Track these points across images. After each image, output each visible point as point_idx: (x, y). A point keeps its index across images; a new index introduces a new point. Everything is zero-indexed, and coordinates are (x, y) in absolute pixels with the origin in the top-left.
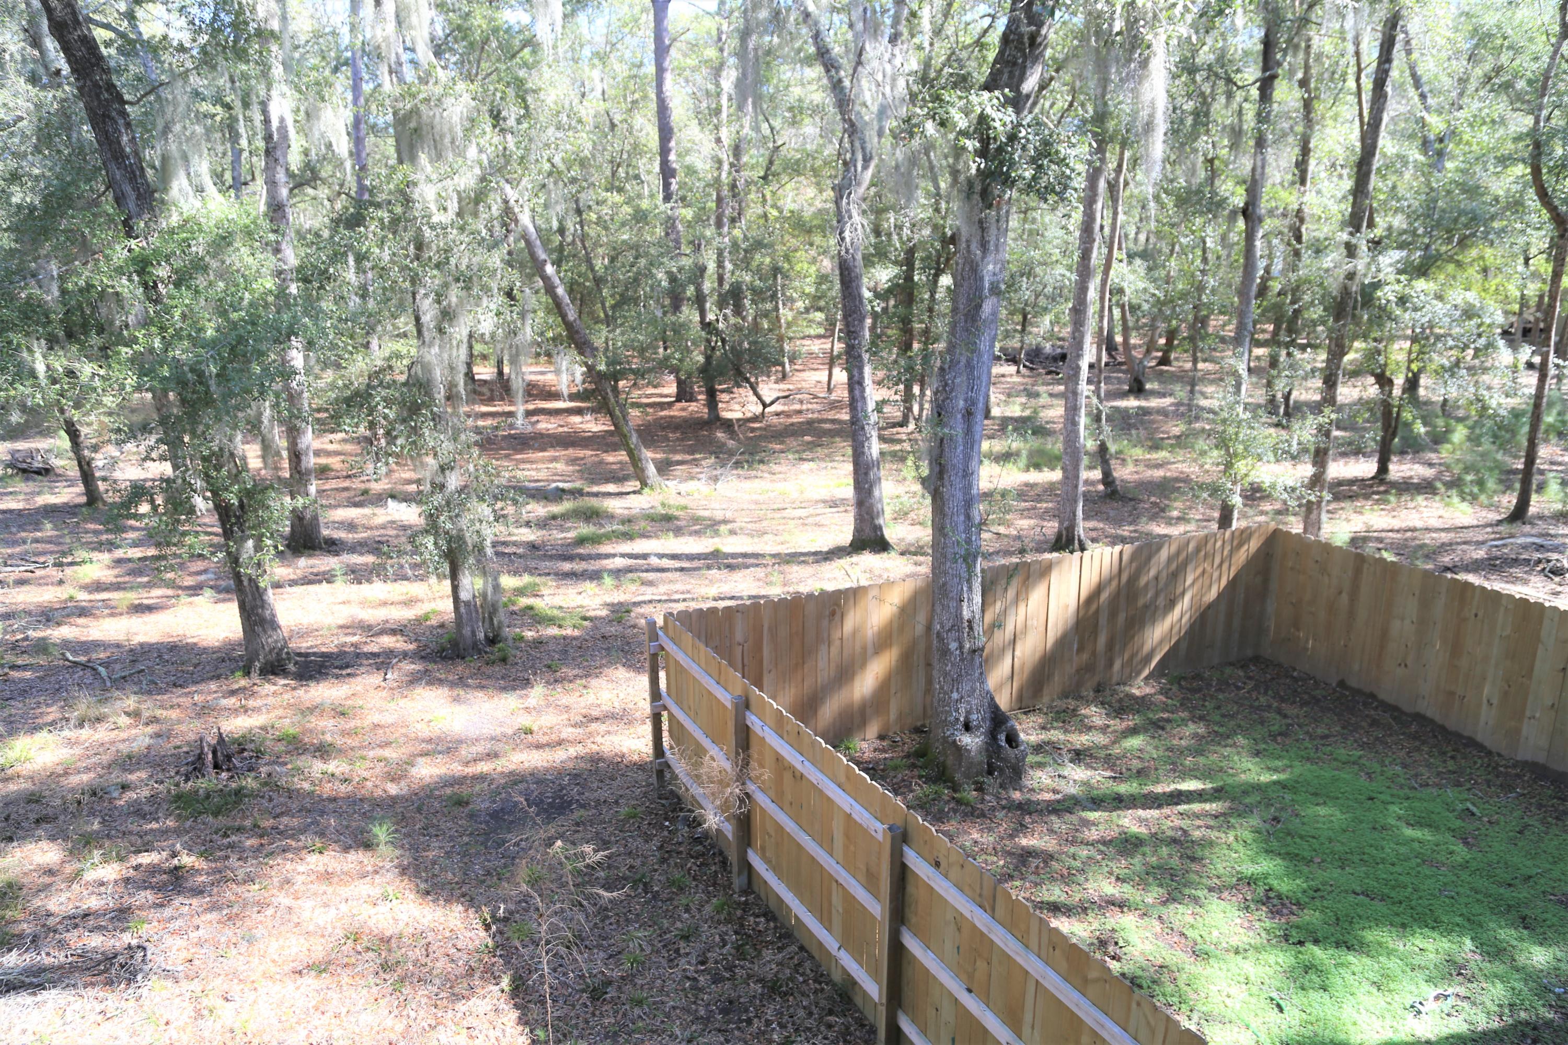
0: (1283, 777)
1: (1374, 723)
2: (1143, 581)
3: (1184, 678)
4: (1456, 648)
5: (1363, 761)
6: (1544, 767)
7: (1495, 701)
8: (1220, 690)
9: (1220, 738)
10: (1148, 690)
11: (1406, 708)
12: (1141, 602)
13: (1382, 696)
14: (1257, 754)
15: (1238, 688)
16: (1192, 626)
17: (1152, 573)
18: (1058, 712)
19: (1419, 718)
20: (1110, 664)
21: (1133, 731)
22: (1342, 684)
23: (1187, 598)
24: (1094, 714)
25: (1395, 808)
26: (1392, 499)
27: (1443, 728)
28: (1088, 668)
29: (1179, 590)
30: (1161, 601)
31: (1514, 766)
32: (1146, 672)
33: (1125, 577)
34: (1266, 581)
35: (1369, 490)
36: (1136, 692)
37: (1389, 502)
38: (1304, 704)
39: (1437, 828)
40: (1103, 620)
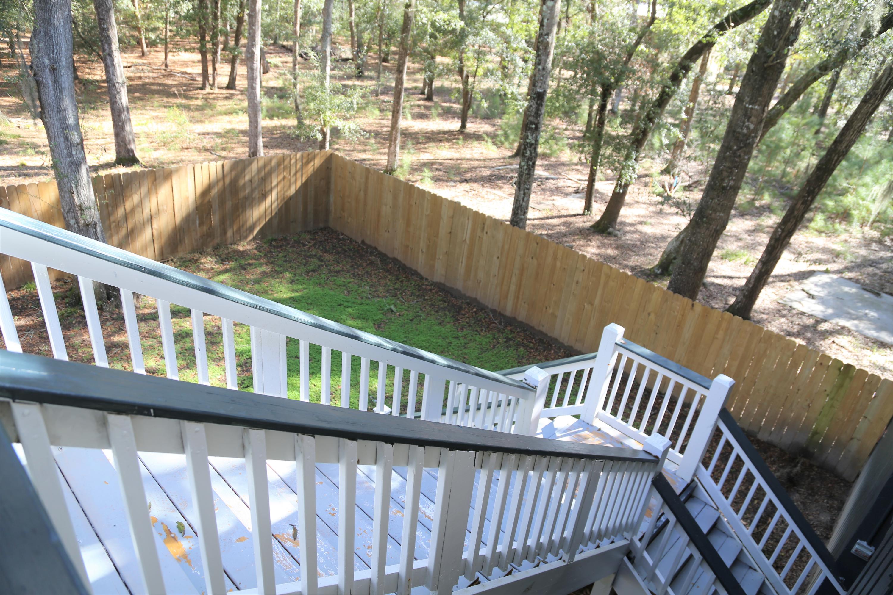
0: (297, 294)
1: (372, 263)
2: (241, 182)
3: (276, 240)
4: (408, 223)
5: (350, 285)
6: (444, 285)
7: (424, 251)
8: (294, 247)
9: (275, 274)
10: (249, 247)
11: (390, 255)
12: (241, 195)
13: (380, 249)
14: (292, 282)
15: (304, 245)
16: (280, 210)
17: (247, 178)
18: (185, 262)
19: (395, 261)
20: (224, 232)
21: (226, 271)
22: (363, 242)
23: (274, 194)
24: (208, 262)
25: (350, 310)
26: (460, 142)
27: (404, 265)
28: (209, 235)
29: (268, 188)
30: (256, 194)
31: (432, 285)
32: (251, 237)
33: (227, 180)
34: (328, 183)
35: (453, 137)
36: (241, 248)
37: (458, 143)
38: (338, 253)
39: (367, 320)
40: (216, 206)
